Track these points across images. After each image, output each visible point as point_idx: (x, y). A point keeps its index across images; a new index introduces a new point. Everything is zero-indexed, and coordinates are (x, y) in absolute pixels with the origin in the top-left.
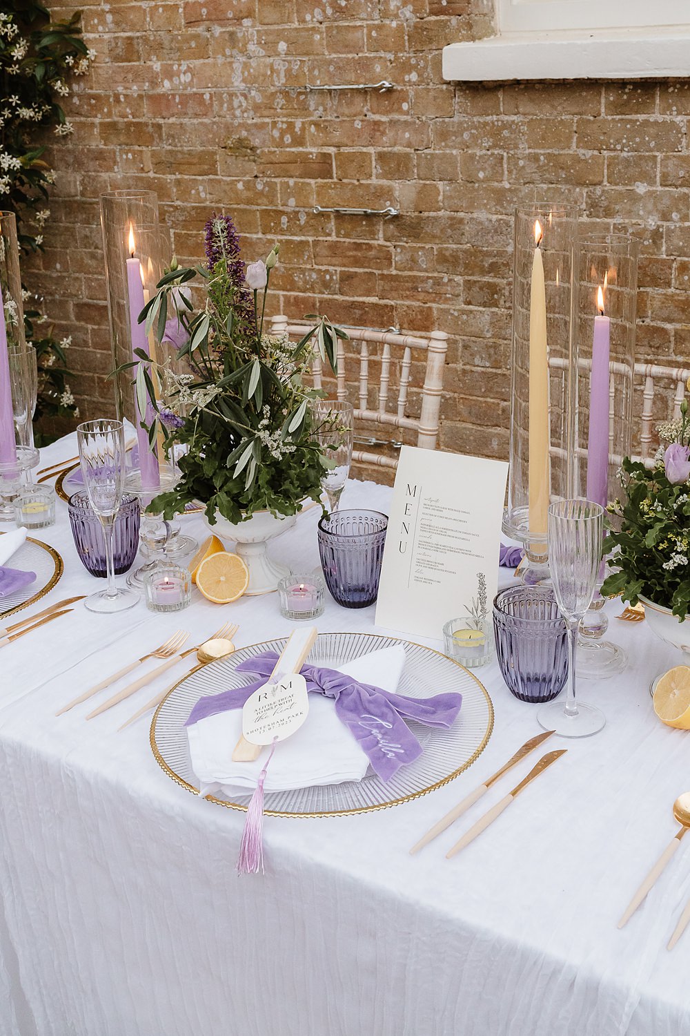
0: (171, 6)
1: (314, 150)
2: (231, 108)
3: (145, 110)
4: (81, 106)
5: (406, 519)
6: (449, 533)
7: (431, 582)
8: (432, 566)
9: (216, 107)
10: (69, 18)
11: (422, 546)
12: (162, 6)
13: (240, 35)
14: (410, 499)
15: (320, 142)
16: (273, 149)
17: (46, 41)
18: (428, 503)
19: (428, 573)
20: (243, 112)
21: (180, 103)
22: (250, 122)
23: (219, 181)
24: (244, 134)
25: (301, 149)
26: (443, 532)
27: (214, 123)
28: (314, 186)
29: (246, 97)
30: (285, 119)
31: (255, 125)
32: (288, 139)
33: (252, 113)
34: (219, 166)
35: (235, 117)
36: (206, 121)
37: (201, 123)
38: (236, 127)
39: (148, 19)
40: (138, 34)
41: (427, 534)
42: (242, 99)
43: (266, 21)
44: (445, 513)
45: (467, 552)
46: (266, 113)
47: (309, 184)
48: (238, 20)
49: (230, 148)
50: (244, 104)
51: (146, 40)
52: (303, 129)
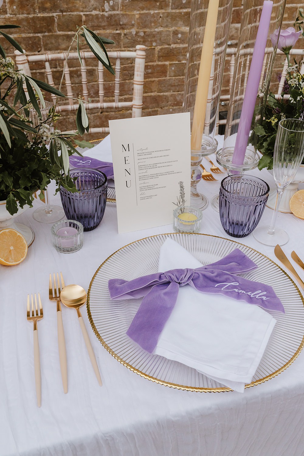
5: (127, 167)
6: (158, 165)
7: (151, 197)
8: (150, 188)
11: (142, 179)
14: (126, 154)
18: (140, 152)
19: (148, 193)
26: (155, 166)
41: (145, 171)
44: (154, 155)
45: (172, 173)
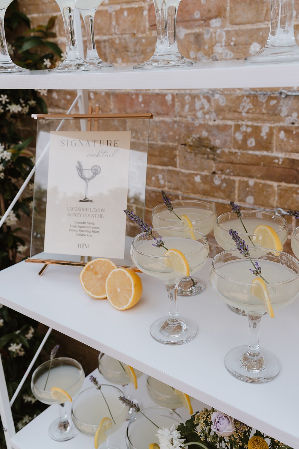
0: (136, 9)
1: (281, 155)
2: (193, 109)
3: (112, 107)
4: (59, 100)
9: (177, 108)
10: (45, 23)
12: (128, 9)
13: (206, 37)
15: (290, 148)
16: (233, 150)
17: (27, 46)
20: (205, 114)
21: (144, 102)
22: (211, 123)
23: (178, 173)
24: (205, 134)
25: (265, 153)
27: (175, 122)
28: (276, 189)
29: (209, 101)
30: (250, 123)
31: (217, 127)
32: (252, 142)
33: (214, 115)
34: (178, 160)
35: (195, 117)
36: (167, 119)
37: (163, 122)
38: (197, 127)
39: (114, 23)
40: (105, 38)
42: (204, 101)
43: (238, 20)
46: (229, 116)
47: (271, 186)
48: (205, 21)
49: (190, 146)
50: (207, 106)
51: (112, 43)
52: (270, 134)
